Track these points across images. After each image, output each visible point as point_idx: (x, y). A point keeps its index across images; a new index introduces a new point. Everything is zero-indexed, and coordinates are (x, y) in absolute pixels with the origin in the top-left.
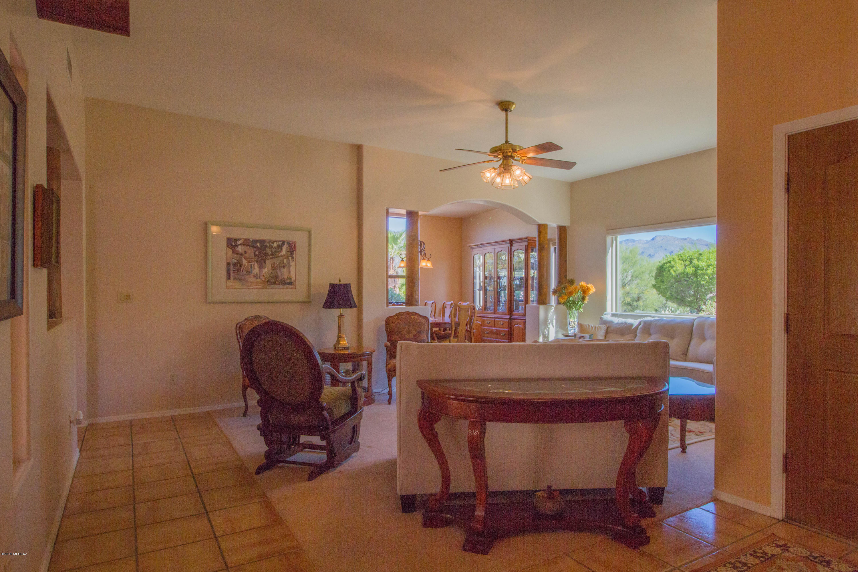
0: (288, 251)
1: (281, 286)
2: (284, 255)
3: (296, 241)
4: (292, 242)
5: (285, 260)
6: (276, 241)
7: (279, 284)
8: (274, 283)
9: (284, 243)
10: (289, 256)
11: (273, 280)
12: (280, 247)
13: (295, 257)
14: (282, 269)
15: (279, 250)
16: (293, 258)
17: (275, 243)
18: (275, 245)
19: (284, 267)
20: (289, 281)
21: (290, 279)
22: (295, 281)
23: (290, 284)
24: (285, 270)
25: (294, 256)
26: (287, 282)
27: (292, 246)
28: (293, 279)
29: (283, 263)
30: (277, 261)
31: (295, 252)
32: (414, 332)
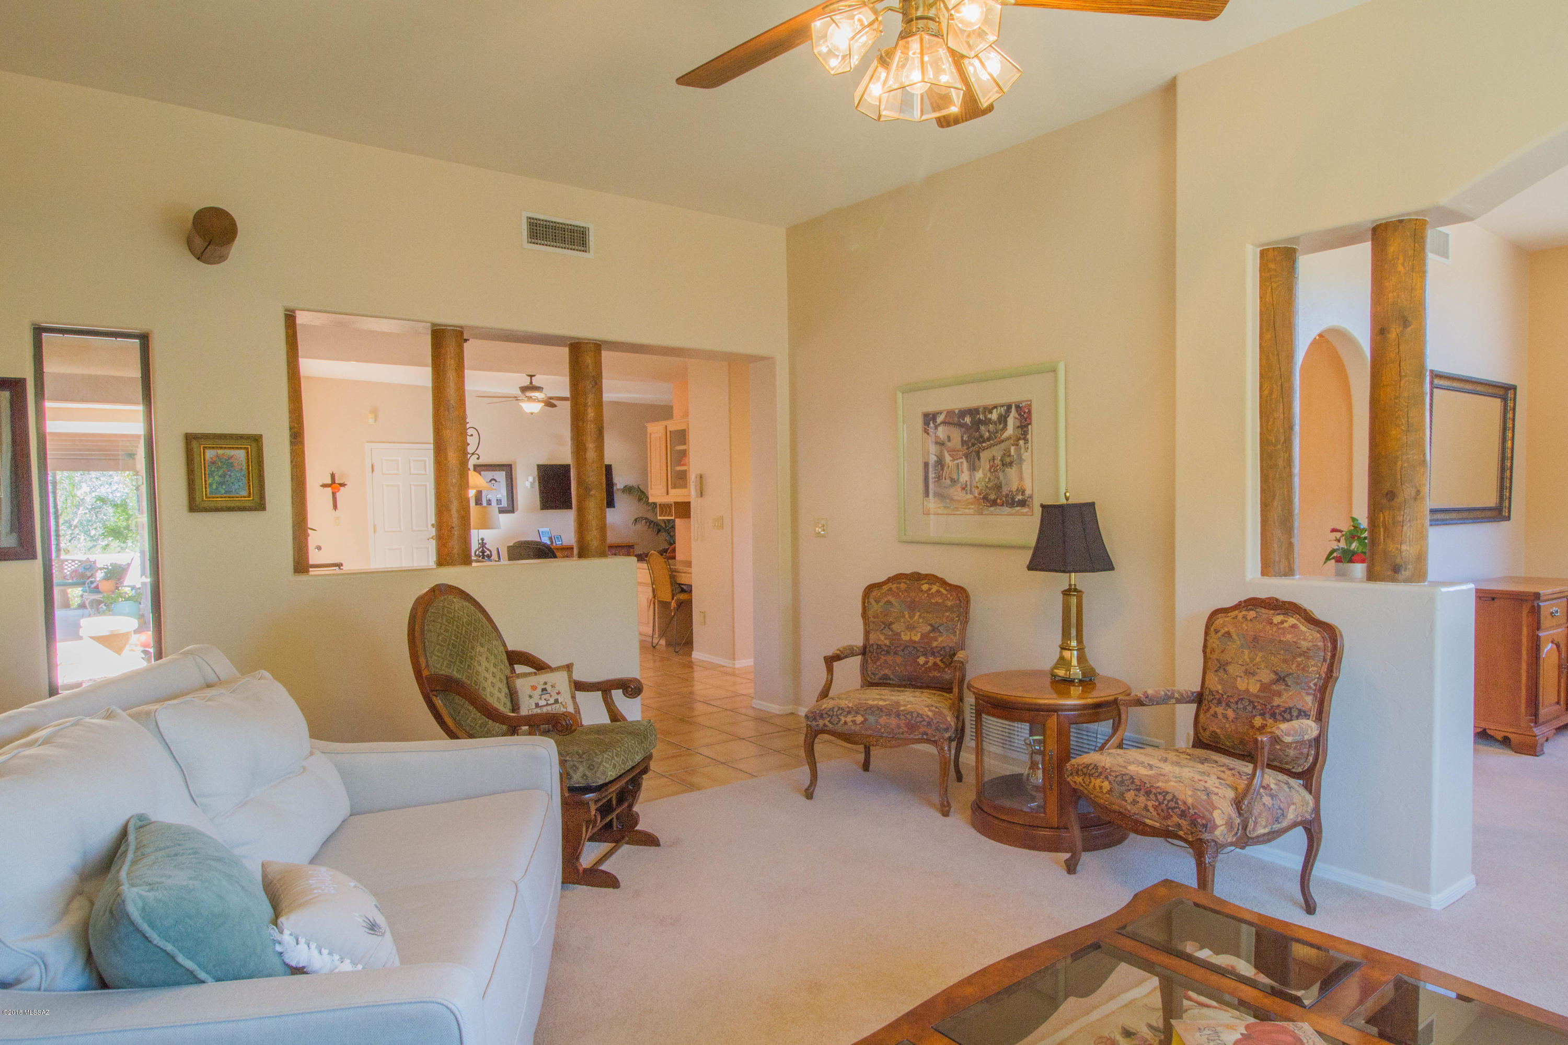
0: (1018, 427)
1: (1006, 510)
2: (1009, 438)
3: (1031, 401)
4: (1024, 404)
5: (1013, 448)
6: (995, 407)
7: (1002, 505)
8: (994, 503)
9: (1009, 407)
10: (1019, 439)
11: (992, 497)
12: (1003, 419)
13: (1030, 440)
14: (1008, 470)
15: (1002, 426)
16: (1026, 441)
17: (995, 411)
18: (994, 416)
19: (1011, 464)
20: (1020, 497)
21: (1023, 492)
22: (1031, 497)
23: (1023, 503)
24: (1012, 472)
25: (1029, 437)
26: (1017, 500)
27: (1024, 413)
28: (1028, 492)
29: (1010, 456)
30: (997, 452)
31: (1030, 427)
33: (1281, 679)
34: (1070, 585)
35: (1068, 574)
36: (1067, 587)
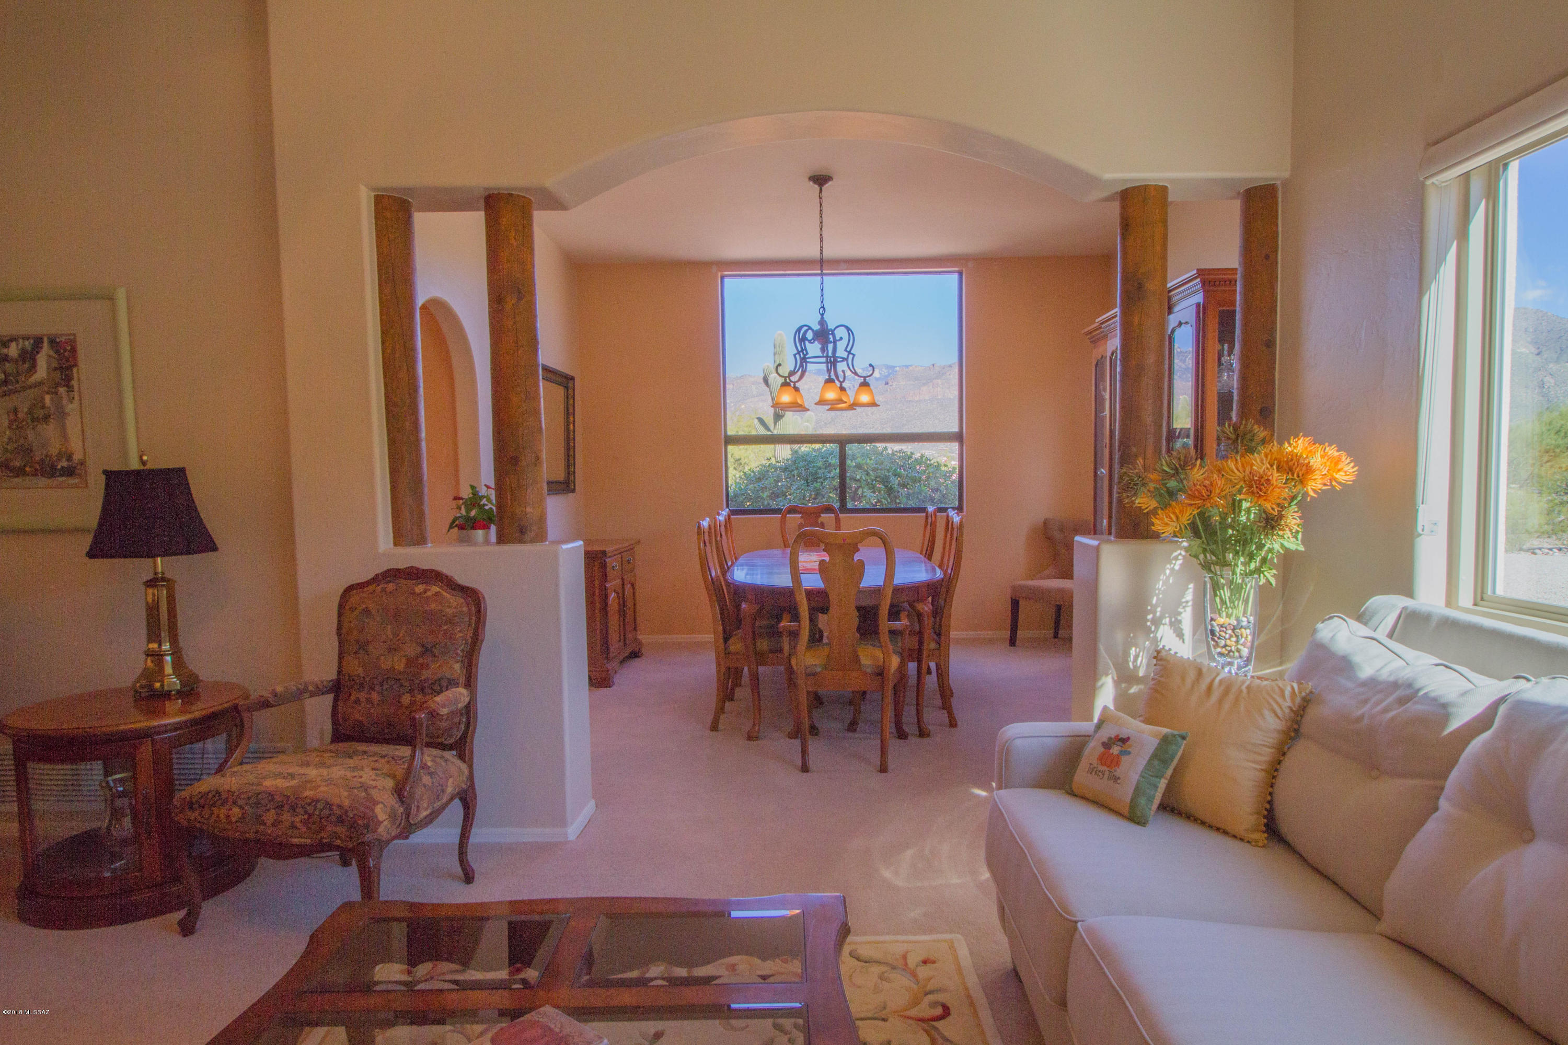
0: (56, 369)
1: (44, 481)
2: (40, 383)
3: (74, 335)
4: (63, 339)
5: (48, 399)
6: (13, 339)
7: (36, 475)
8: (20, 472)
9: (38, 342)
10: (58, 385)
11: (17, 463)
12: (29, 357)
13: (76, 387)
14: (41, 427)
15: (27, 365)
16: (70, 389)
17: (13, 345)
18: (13, 351)
19: (46, 418)
20: (64, 463)
21: (69, 457)
22: (82, 463)
23: (69, 472)
24: (50, 431)
25: (74, 383)
26: (59, 467)
27: (65, 350)
28: (77, 457)
29: (43, 407)
30: (23, 402)
31: (75, 370)
32: (412, 649)
33: (427, 651)
34: (156, 573)
35: (151, 560)
36: (150, 576)
